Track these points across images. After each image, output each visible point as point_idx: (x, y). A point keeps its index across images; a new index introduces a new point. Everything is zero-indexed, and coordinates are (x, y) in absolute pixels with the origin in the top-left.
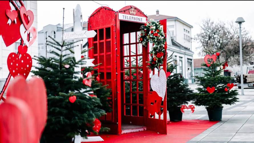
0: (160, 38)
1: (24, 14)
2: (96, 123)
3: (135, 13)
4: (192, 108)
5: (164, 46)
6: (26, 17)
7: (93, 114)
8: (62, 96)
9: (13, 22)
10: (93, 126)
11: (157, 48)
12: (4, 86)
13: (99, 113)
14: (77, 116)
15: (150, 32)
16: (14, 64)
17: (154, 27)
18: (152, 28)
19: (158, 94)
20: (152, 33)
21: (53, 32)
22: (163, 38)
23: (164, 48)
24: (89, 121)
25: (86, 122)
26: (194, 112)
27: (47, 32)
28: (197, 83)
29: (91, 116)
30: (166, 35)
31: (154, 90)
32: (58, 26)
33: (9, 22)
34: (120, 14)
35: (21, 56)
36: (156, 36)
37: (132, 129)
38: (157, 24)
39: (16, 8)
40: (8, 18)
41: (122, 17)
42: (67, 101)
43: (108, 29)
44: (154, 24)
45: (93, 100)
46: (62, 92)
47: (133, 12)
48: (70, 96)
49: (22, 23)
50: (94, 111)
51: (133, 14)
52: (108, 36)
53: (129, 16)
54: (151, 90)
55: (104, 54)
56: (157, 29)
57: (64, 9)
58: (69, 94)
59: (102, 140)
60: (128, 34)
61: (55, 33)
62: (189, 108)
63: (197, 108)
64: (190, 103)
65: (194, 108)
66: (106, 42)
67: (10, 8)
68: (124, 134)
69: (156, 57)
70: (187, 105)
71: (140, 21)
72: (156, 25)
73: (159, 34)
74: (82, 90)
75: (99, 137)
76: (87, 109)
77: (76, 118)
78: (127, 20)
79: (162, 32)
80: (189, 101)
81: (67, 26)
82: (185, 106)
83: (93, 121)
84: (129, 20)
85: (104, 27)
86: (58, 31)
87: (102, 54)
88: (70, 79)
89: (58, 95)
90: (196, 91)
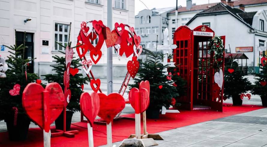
0: (220, 48)
1: (136, 39)
2: (173, 100)
3: (205, 30)
4: (249, 96)
5: (222, 54)
6: (137, 40)
7: (172, 96)
8: (155, 85)
9: (130, 44)
10: (171, 102)
11: (218, 55)
12: (125, 78)
13: (175, 95)
14: (163, 96)
15: (214, 44)
16: (130, 67)
17: (217, 41)
18: (215, 41)
19: (218, 85)
20: (215, 45)
21: (148, 17)
22: (222, 48)
23: (222, 55)
24: (169, 99)
25: (167, 99)
26: (250, 99)
27: (142, 17)
28: (255, 78)
29: (170, 96)
30: (224, 47)
31: (216, 82)
32: (153, 11)
33: (128, 44)
34: (194, 32)
35: (133, 62)
36: (218, 47)
37: (201, 108)
38: (219, 38)
39: (132, 36)
40: (128, 42)
41: (195, 33)
42: (158, 88)
43: (186, 42)
44: (217, 39)
45: (173, 88)
46: (155, 83)
47: (203, 30)
48: (159, 85)
49: (134, 44)
50: (172, 94)
51: (203, 31)
52: (186, 46)
53: (200, 32)
54: (215, 82)
55: (183, 57)
56: (218, 42)
57: (157, 36)
58: (159, 84)
59: (179, 112)
60: (201, 42)
61: (150, 18)
62: (247, 96)
63: (253, 97)
64: (249, 92)
65: (250, 96)
66: (185, 50)
67: (129, 37)
68: (194, 110)
69: (217, 61)
70: (245, 94)
71: (209, 36)
72: (218, 40)
73: (220, 46)
74: (167, 82)
75: (177, 110)
76: (168, 93)
77: (162, 97)
78: (199, 35)
79: (222, 44)
80: (248, 91)
81: (163, 11)
82: (243, 94)
83: (171, 99)
84: (201, 35)
85: (184, 39)
86: (153, 15)
87: (182, 57)
88: (160, 76)
89: (153, 84)
90: (253, 84)
